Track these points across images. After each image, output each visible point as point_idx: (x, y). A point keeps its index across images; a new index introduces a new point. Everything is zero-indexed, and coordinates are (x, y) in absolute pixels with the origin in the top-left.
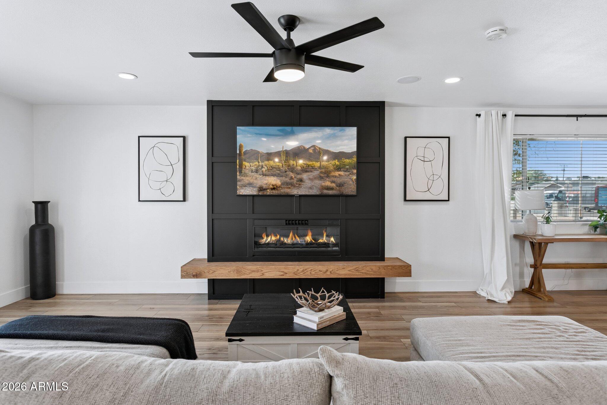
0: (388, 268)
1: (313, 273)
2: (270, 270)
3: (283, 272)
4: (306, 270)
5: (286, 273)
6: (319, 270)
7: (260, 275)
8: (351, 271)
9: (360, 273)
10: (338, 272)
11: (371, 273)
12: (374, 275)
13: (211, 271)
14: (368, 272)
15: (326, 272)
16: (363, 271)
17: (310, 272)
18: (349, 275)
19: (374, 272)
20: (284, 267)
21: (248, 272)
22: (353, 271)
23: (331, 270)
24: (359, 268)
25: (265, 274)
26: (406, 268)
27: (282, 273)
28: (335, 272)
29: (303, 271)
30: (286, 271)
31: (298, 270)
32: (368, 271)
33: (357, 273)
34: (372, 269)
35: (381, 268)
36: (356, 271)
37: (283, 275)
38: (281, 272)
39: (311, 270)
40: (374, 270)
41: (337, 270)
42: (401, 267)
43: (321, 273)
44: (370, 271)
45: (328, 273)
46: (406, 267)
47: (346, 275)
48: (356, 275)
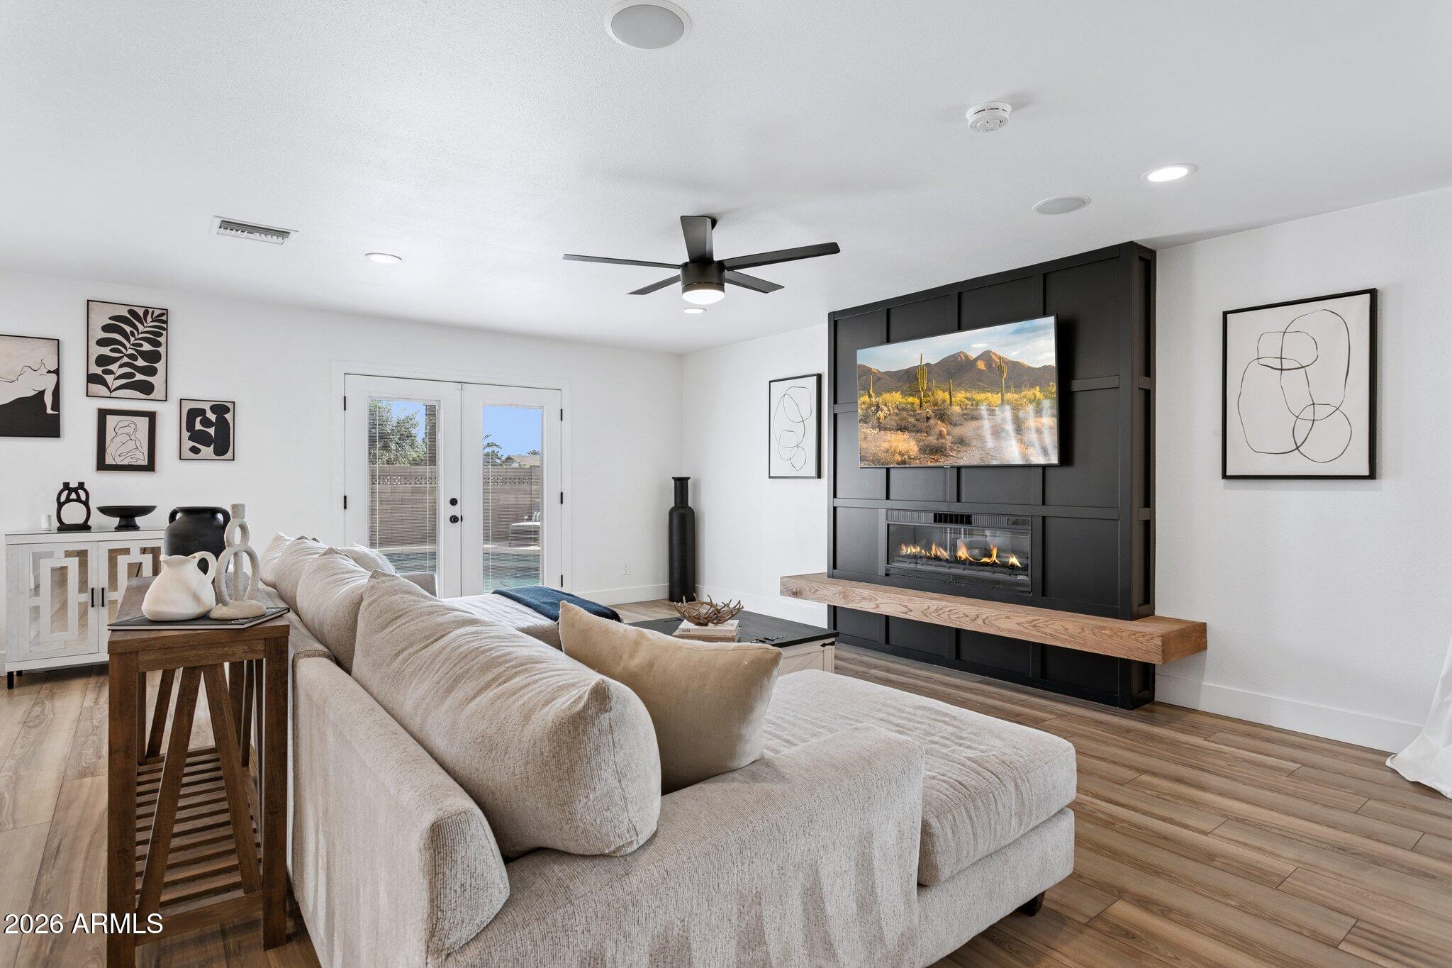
0: (1103, 632)
1: (953, 617)
2: (888, 601)
3: (906, 607)
4: (941, 609)
5: (911, 611)
6: (964, 614)
7: (874, 607)
8: (1023, 625)
9: (1040, 634)
10: (997, 623)
11: (1065, 637)
12: (1070, 642)
13: (813, 590)
14: (1057, 634)
15: (975, 619)
16: (1047, 630)
17: (949, 615)
18: (1018, 632)
19: (1069, 636)
20: (907, 597)
21: (858, 598)
22: (1027, 625)
23: (984, 617)
24: (1038, 621)
25: (880, 606)
26: (1148, 640)
27: (905, 610)
28: (993, 622)
29: (937, 610)
30: (911, 606)
31: (929, 607)
32: (1056, 631)
33: (1034, 633)
34: (1066, 629)
35: (1086, 629)
36: (1034, 626)
37: (906, 613)
38: (904, 606)
39: (950, 611)
40: (1071, 631)
41: (996, 619)
42: (1135, 635)
43: (967, 619)
44: (1063, 632)
45: (980, 622)
46: (1148, 637)
47: (1011, 631)
48: (1033, 636)
